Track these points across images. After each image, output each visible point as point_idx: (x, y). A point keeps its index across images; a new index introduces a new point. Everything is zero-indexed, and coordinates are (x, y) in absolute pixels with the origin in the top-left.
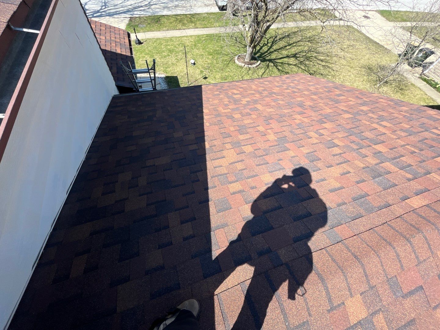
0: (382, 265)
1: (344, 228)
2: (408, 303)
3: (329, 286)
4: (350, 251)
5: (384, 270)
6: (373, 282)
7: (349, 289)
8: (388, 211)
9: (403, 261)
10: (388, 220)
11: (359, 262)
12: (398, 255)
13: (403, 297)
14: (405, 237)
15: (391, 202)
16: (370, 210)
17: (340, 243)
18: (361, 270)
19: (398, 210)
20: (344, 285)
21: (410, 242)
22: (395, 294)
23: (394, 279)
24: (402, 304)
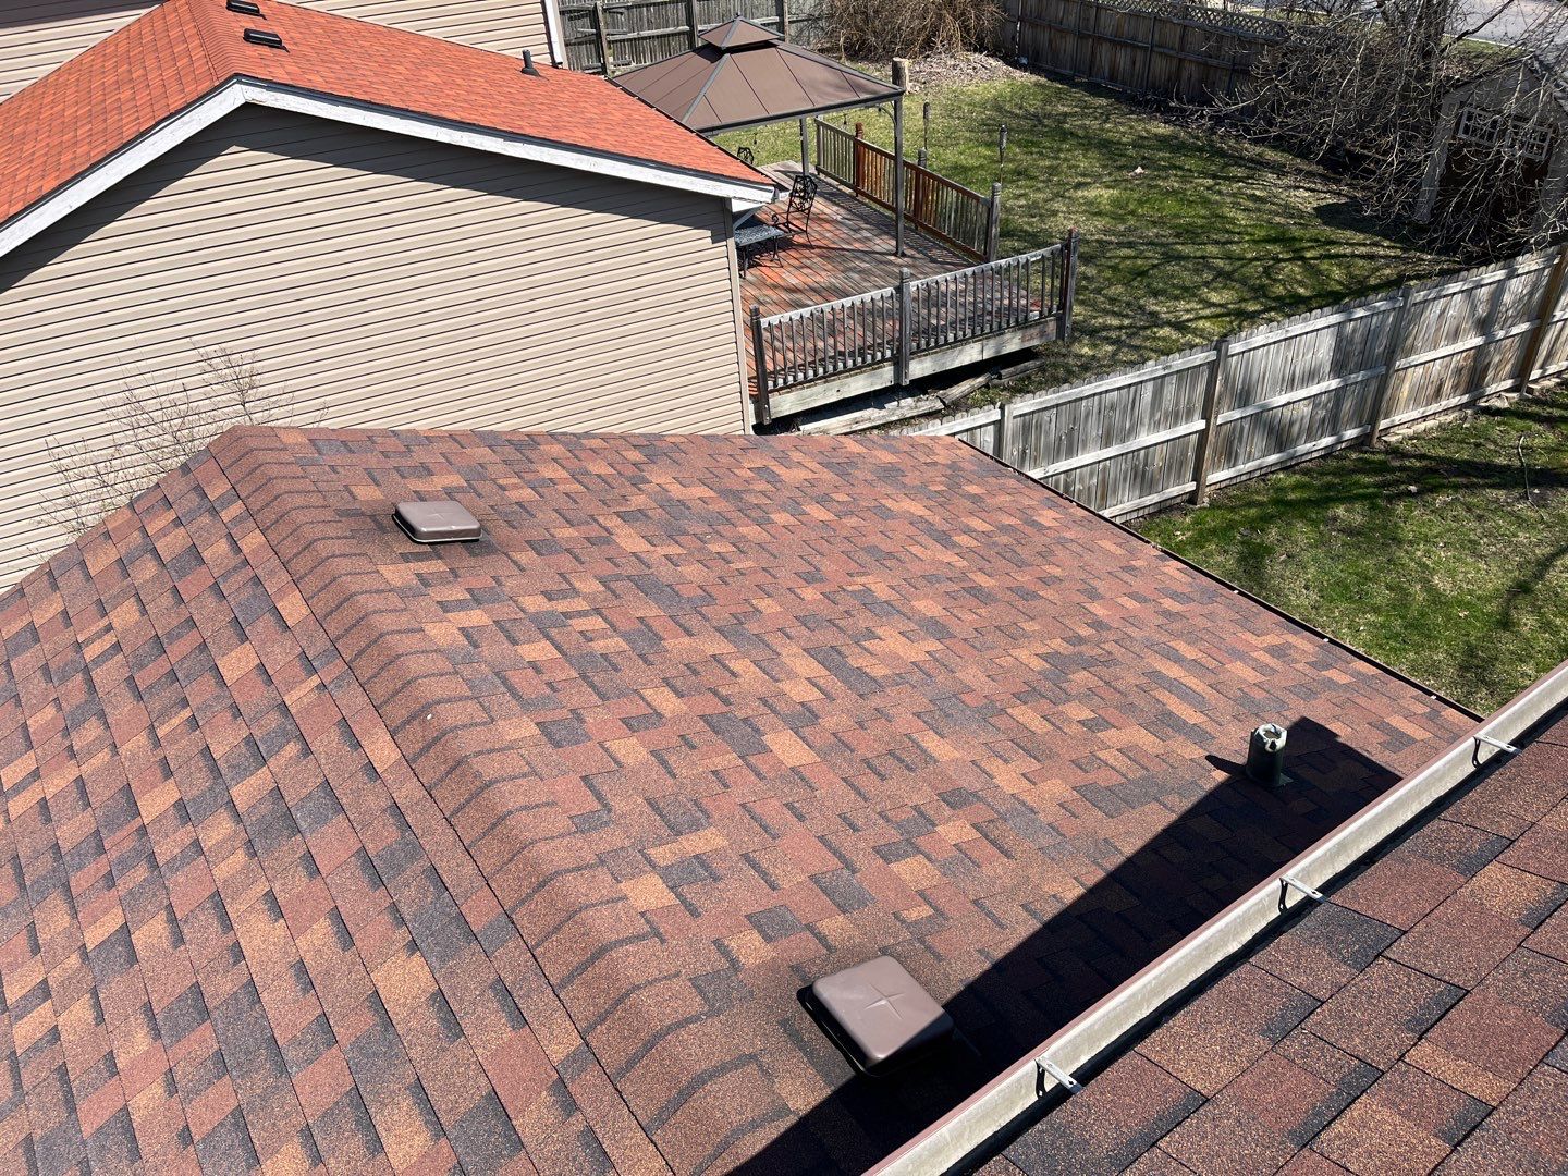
0: (553, 838)
1: (471, 908)
2: (619, 806)
3: (614, 937)
4: (529, 896)
5: (562, 836)
6: (590, 858)
7: (613, 901)
8: (413, 812)
9: (536, 799)
10: (439, 815)
11: (552, 879)
12: (525, 808)
13: (609, 811)
14: (482, 789)
15: (385, 802)
16: (414, 850)
17: (514, 916)
18: (570, 876)
19: (408, 791)
20: (606, 911)
21: (492, 783)
22: (607, 823)
23: (576, 820)
24: (623, 816)
